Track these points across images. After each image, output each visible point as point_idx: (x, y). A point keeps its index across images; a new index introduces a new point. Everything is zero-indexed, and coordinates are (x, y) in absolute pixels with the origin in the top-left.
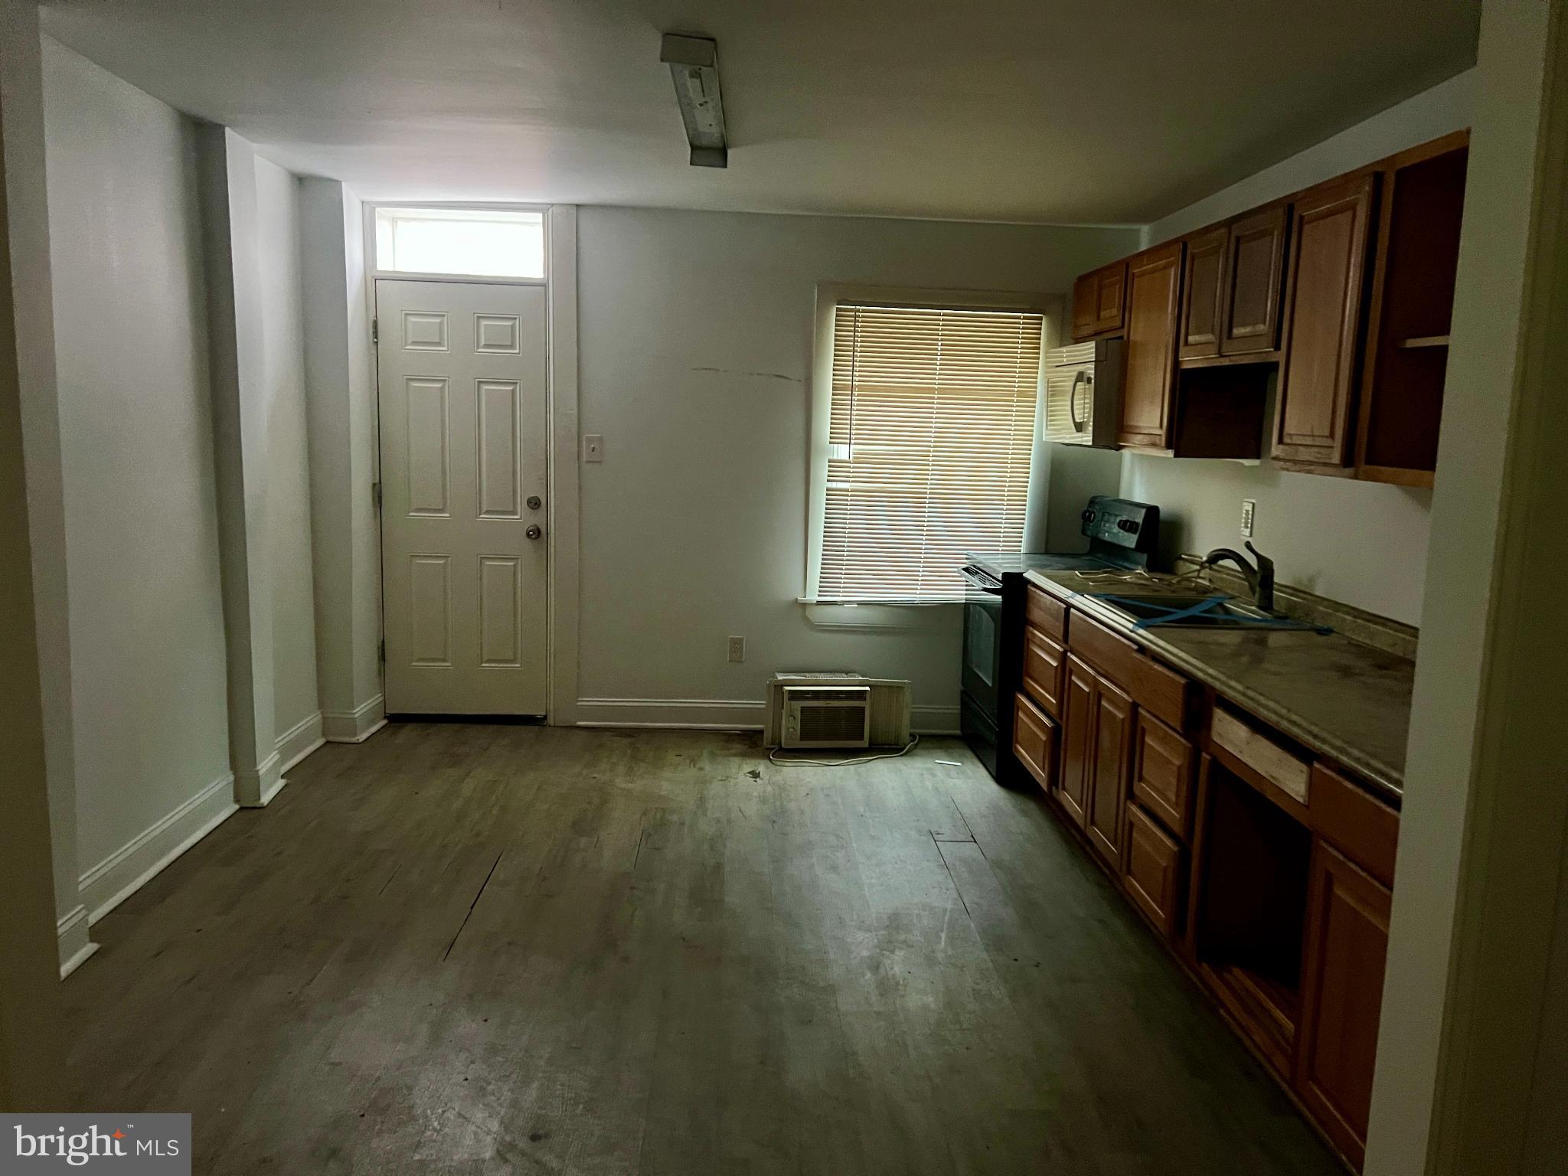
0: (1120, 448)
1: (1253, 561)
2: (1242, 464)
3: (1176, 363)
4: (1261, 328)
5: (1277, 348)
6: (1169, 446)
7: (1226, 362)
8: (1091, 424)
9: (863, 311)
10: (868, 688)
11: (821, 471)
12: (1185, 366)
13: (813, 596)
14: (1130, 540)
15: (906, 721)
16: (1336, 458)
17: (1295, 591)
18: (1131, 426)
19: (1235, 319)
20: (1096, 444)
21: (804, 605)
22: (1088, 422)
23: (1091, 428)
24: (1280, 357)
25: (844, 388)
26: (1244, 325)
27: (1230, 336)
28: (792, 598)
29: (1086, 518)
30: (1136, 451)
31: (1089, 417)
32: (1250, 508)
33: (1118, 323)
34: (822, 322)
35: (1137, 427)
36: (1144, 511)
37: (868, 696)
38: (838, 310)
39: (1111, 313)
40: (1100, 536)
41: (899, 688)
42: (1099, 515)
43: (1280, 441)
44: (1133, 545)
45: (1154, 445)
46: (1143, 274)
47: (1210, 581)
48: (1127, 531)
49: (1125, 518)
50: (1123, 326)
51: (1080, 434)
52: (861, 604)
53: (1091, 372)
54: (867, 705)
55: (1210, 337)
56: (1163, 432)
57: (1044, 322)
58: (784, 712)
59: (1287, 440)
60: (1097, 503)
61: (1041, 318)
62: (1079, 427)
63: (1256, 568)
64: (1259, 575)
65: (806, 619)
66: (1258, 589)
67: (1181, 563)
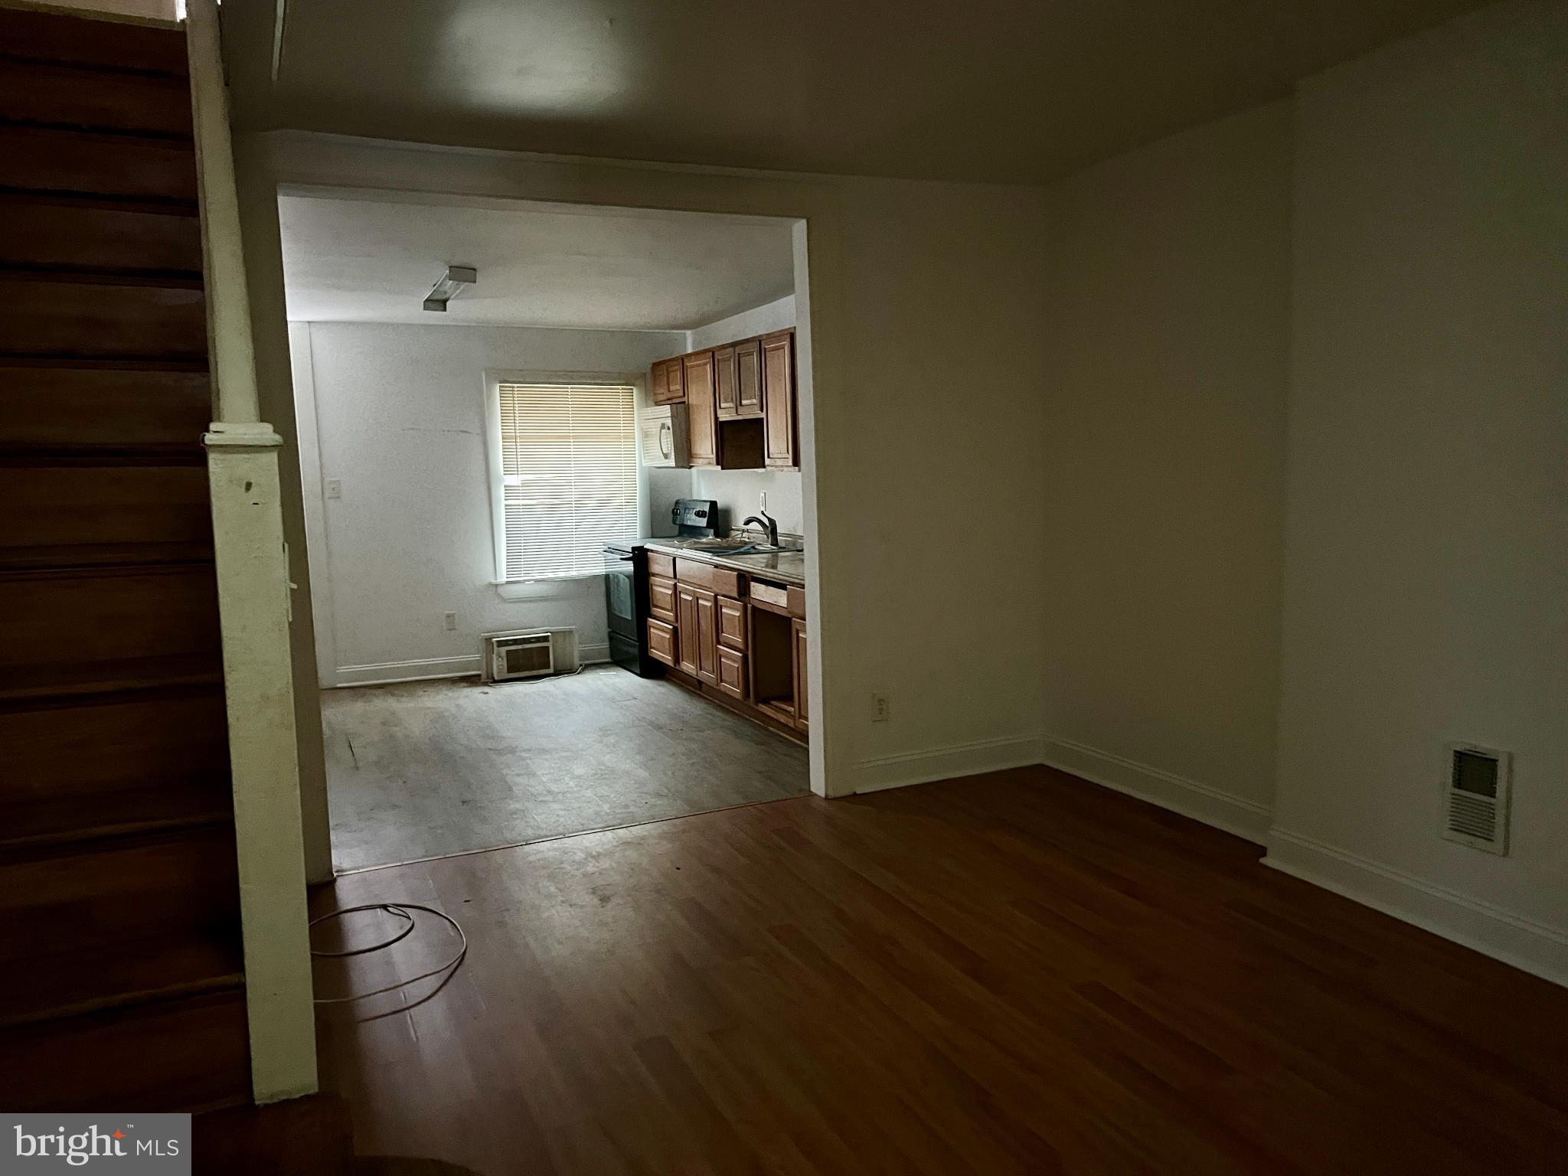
0: (691, 467)
1: (767, 522)
2: (757, 472)
3: (716, 418)
4: (754, 401)
5: (762, 411)
6: (718, 464)
7: (740, 418)
8: (673, 454)
9: (518, 387)
10: (549, 634)
11: (500, 493)
12: (721, 420)
13: (503, 579)
14: (703, 522)
15: (576, 654)
16: (791, 463)
17: (789, 535)
18: (696, 454)
19: (742, 397)
20: (677, 467)
21: (496, 585)
22: (671, 453)
23: (673, 457)
24: (763, 415)
25: (510, 438)
26: (747, 399)
27: (741, 405)
28: (486, 582)
29: (675, 513)
30: (700, 468)
31: (671, 449)
32: (763, 495)
33: (681, 394)
34: (490, 396)
35: (700, 454)
36: (709, 504)
37: (550, 639)
38: (500, 386)
39: (676, 387)
40: (685, 523)
41: (571, 632)
42: (683, 511)
43: (769, 457)
44: (705, 525)
45: (710, 464)
46: (693, 367)
47: (748, 538)
48: (700, 517)
49: (698, 510)
50: (684, 396)
51: (667, 461)
52: (537, 581)
53: (669, 422)
54: (549, 644)
55: (731, 405)
56: (714, 456)
57: (635, 391)
58: (494, 656)
59: (771, 456)
60: (680, 503)
61: (632, 389)
62: (666, 456)
63: (768, 525)
64: (769, 529)
65: (499, 596)
66: (770, 536)
67: (732, 532)
